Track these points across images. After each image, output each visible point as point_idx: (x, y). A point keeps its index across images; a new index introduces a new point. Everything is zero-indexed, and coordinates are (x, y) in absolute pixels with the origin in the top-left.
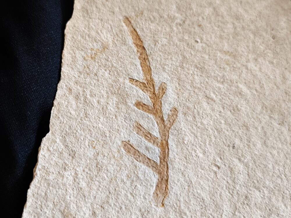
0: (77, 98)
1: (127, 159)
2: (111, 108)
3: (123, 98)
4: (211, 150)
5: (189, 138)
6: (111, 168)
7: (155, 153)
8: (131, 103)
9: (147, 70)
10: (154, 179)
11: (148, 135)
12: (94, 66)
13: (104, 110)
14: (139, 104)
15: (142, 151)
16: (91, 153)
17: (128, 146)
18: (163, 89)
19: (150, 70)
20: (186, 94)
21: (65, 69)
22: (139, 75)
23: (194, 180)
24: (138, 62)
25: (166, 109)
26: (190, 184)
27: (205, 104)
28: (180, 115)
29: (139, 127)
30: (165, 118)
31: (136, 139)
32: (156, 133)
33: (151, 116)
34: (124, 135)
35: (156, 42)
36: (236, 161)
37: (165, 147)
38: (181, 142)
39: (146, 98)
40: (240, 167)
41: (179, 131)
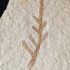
7: (33, 48)
9: (41, 14)
10: (30, 58)
11: (33, 41)
14: (33, 27)
15: (29, 46)
17: (24, 43)
18: (45, 24)
22: (37, 15)
24: (38, 10)
25: (44, 32)
28: (49, 36)
29: (31, 37)
30: (42, 36)
33: (37, 33)
37: (38, 47)
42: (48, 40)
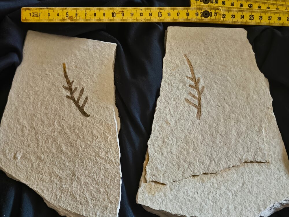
0: (168, 84)
1: (187, 104)
2: (180, 87)
3: (184, 84)
4: (216, 100)
5: (208, 97)
6: (181, 108)
7: (196, 102)
8: (187, 85)
9: (193, 73)
10: (196, 111)
11: (194, 96)
12: (174, 73)
13: (178, 88)
14: (190, 86)
15: (192, 101)
16: (174, 103)
17: (187, 100)
18: (199, 80)
19: (194, 73)
20: (207, 81)
21: (164, 75)
22: (190, 75)
23: (210, 111)
24: (190, 71)
25: (200, 87)
26: (209, 112)
27: (214, 85)
28: (205, 89)
29: (190, 94)
30: (200, 90)
31: (189, 98)
32: (196, 95)
33: (195, 90)
34: (185, 96)
35: (196, 63)
36: (226, 104)
37: (200, 100)
38: (205, 98)
39: (192, 83)
40: (227, 106)
41: (205, 94)
42: (206, 92)
